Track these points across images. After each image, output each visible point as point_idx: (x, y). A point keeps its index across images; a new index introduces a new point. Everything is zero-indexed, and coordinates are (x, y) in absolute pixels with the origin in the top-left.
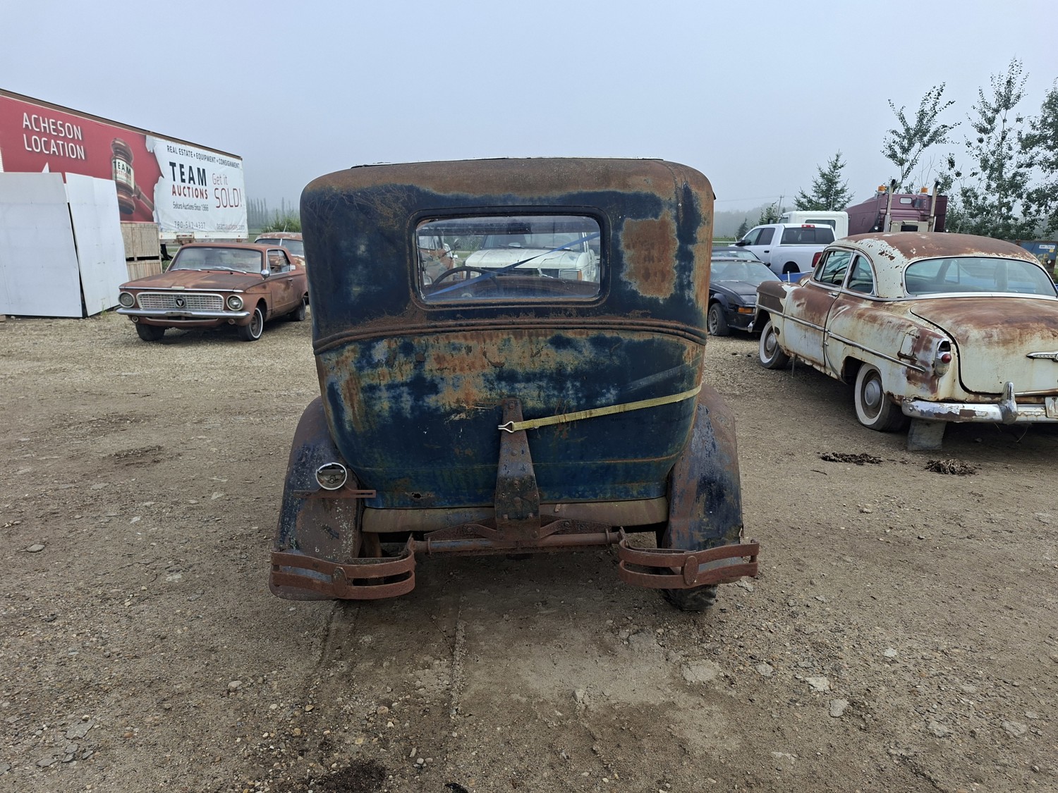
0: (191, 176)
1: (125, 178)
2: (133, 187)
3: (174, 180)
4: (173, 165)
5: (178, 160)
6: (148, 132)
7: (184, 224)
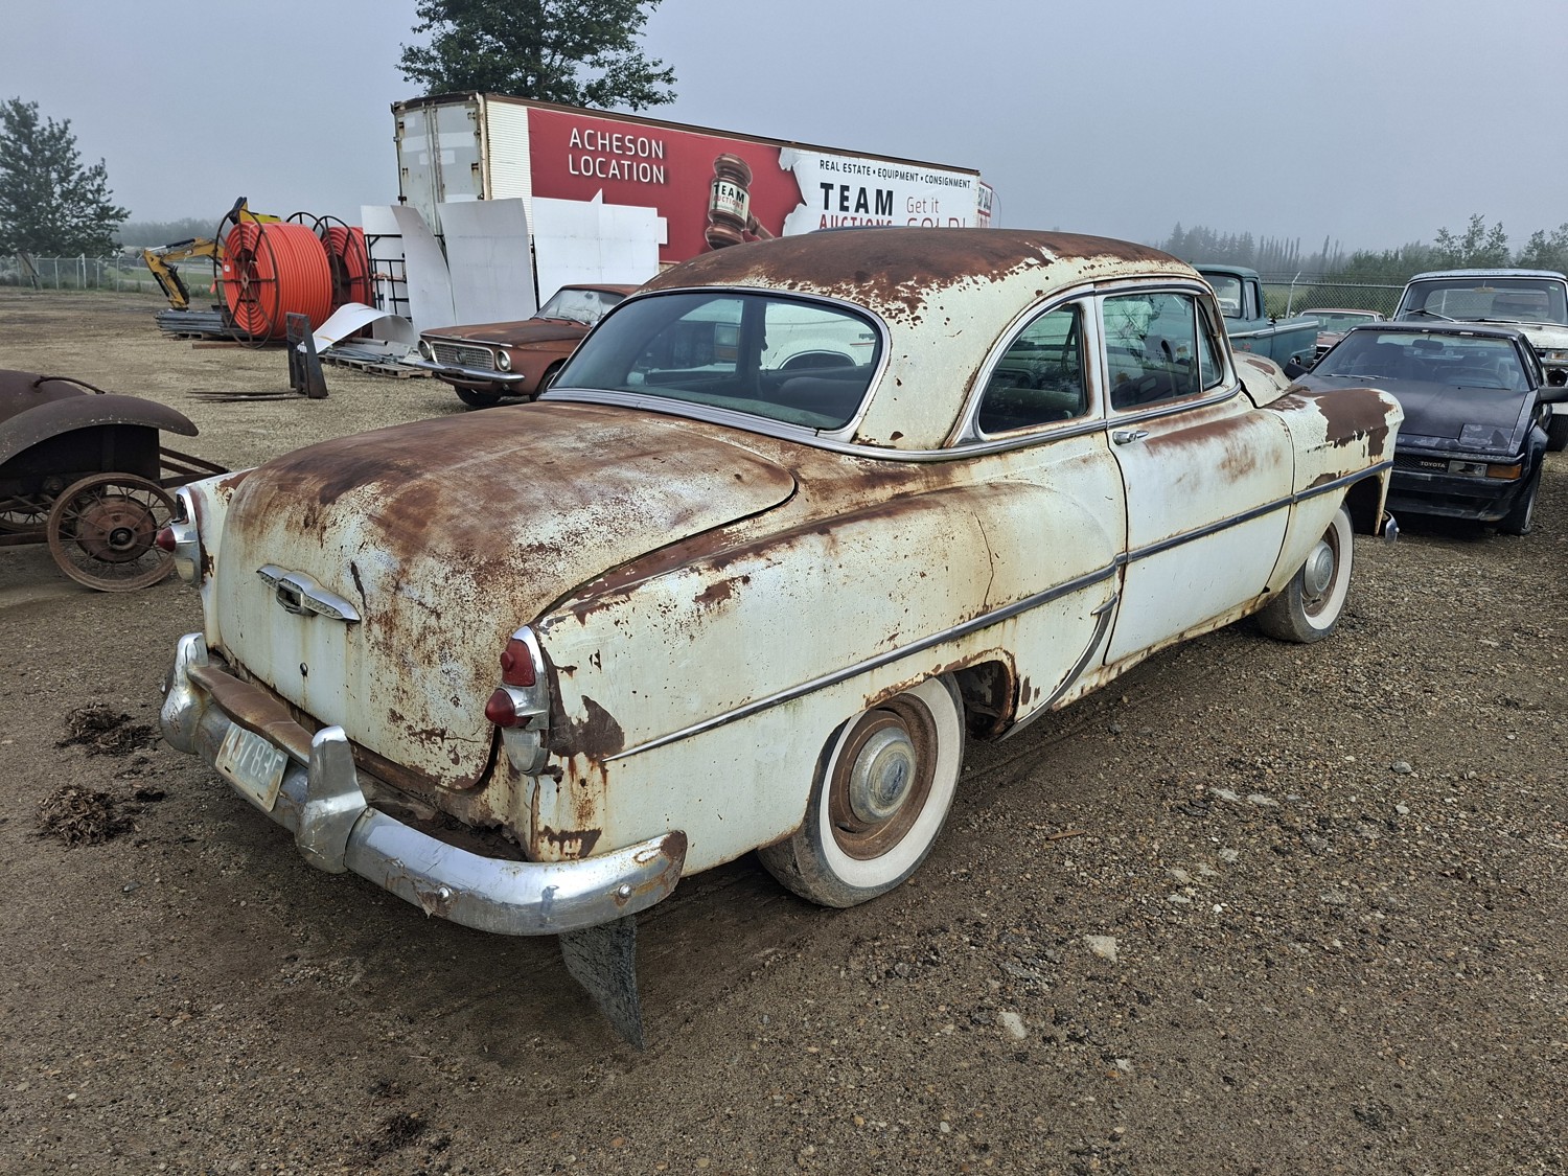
0: (862, 202)
1: (733, 207)
2: (745, 218)
3: (826, 207)
4: (827, 187)
5: (837, 179)
6: (789, 144)
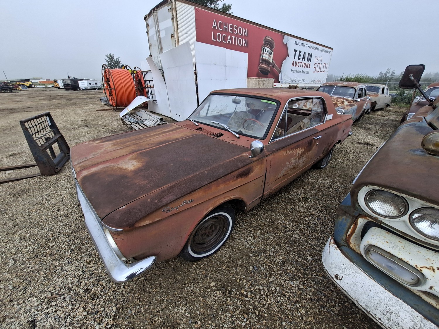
0: (304, 57)
2: (271, 62)
3: (294, 59)
5: (298, 48)
7: (295, 79)
